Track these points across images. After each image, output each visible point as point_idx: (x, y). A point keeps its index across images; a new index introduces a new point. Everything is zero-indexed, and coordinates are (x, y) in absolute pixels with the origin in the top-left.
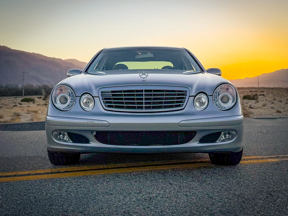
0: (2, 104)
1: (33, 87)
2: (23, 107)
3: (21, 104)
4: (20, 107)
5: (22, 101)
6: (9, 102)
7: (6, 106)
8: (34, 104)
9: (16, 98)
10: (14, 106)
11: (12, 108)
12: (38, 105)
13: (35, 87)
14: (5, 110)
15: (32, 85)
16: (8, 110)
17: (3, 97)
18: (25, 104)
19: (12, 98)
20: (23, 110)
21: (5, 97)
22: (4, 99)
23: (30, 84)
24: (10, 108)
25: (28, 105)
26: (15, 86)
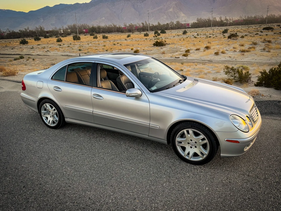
0: (249, 32)
1: (275, 16)
2: (262, 36)
3: (262, 32)
4: (260, 35)
5: (264, 29)
6: (254, 29)
7: (251, 34)
8: (272, 32)
9: (260, 26)
10: (256, 34)
11: (254, 36)
12: (274, 33)
13: (277, 16)
14: (248, 38)
15: (274, 15)
16: (250, 38)
17: (251, 25)
18: (265, 32)
19: (257, 26)
20: (261, 38)
21: (253, 25)
22: (251, 26)
23: (273, 14)
24: (252, 36)
25: (267, 33)
26: (261, 16)
